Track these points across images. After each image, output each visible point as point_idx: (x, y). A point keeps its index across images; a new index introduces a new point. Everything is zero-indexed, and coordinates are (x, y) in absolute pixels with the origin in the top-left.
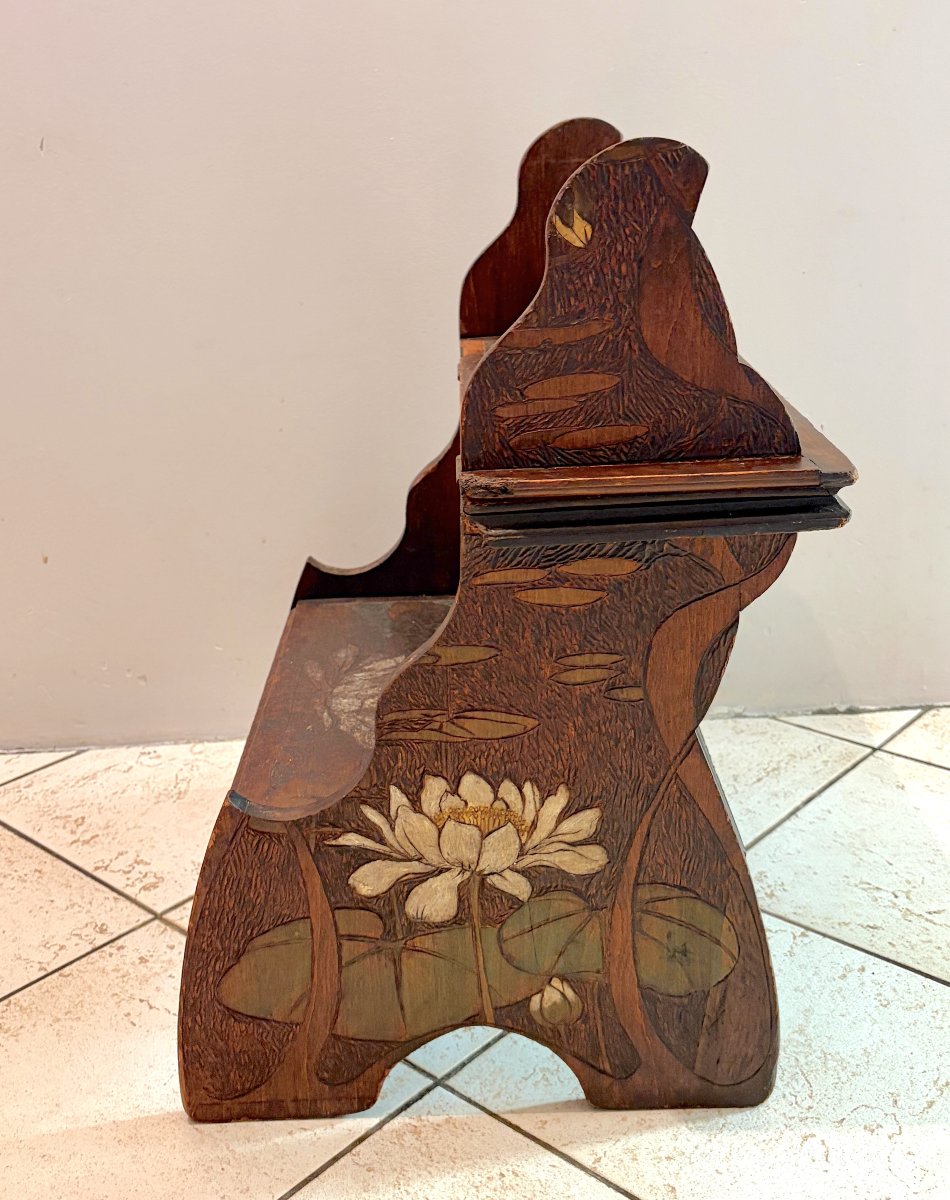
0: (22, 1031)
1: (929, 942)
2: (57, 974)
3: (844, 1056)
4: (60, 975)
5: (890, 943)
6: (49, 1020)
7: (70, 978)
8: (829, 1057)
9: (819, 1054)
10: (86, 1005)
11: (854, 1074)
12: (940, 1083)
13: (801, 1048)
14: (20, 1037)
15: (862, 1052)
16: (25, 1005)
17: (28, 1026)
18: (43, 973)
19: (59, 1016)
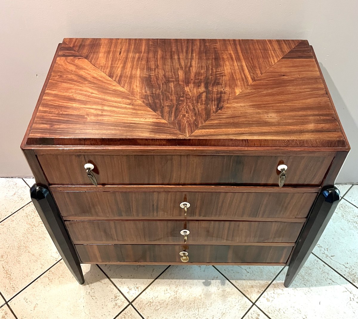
0: (53, 280)
1: (232, 270)
2: (59, 262)
3: (207, 304)
4: (60, 263)
5: (225, 270)
6: (58, 278)
7: (62, 264)
8: (204, 304)
9: (202, 303)
10: (65, 274)
11: (208, 309)
12: (222, 314)
13: (199, 301)
14: (52, 282)
15: (210, 303)
16: (53, 272)
17: (54, 278)
18: (57, 262)
19: (60, 276)
